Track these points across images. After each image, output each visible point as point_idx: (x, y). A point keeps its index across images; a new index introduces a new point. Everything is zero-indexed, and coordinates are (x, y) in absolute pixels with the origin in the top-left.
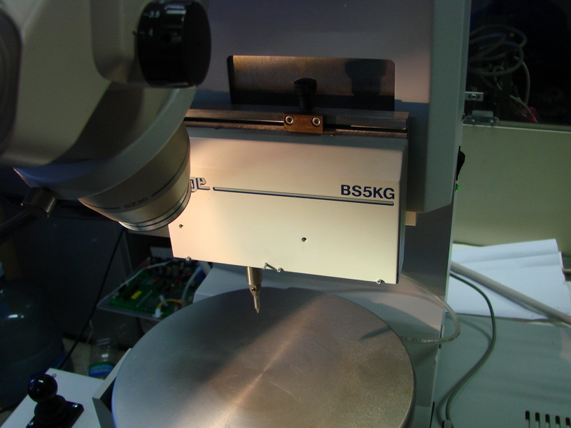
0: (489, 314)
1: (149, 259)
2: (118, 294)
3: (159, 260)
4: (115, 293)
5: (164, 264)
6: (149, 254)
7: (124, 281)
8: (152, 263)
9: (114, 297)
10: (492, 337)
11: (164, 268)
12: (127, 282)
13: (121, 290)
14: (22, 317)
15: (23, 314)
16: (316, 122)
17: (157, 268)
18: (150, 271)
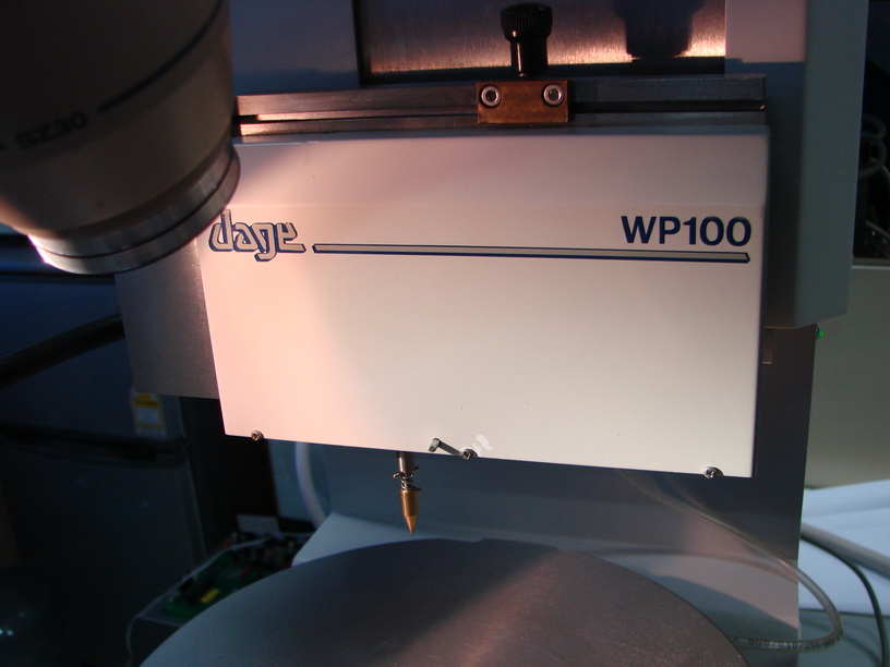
0: (870, 609)
1: (235, 535)
2: (178, 594)
3: (252, 536)
4: (173, 592)
5: (256, 543)
6: (235, 526)
7: (188, 572)
8: (239, 541)
9: (171, 600)
10: (880, 658)
11: (260, 551)
12: (195, 573)
13: (183, 588)
14: (10, 633)
15: (12, 629)
16: (553, 95)
17: (247, 550)
18: (234, 556)
